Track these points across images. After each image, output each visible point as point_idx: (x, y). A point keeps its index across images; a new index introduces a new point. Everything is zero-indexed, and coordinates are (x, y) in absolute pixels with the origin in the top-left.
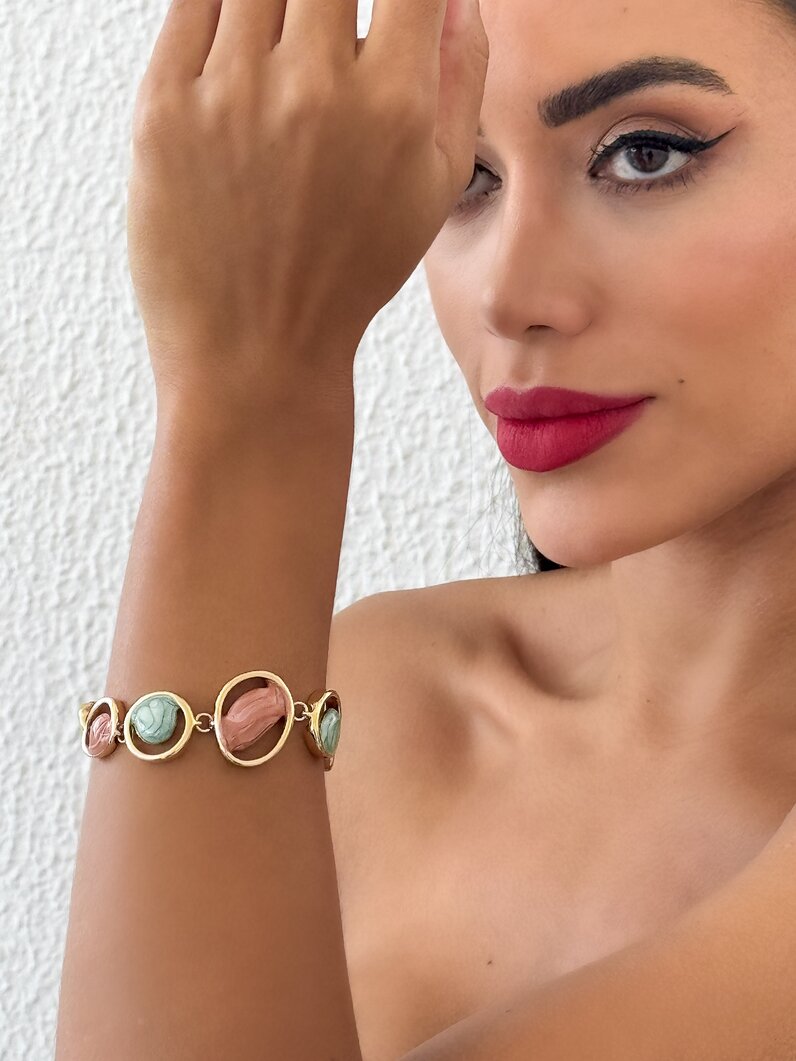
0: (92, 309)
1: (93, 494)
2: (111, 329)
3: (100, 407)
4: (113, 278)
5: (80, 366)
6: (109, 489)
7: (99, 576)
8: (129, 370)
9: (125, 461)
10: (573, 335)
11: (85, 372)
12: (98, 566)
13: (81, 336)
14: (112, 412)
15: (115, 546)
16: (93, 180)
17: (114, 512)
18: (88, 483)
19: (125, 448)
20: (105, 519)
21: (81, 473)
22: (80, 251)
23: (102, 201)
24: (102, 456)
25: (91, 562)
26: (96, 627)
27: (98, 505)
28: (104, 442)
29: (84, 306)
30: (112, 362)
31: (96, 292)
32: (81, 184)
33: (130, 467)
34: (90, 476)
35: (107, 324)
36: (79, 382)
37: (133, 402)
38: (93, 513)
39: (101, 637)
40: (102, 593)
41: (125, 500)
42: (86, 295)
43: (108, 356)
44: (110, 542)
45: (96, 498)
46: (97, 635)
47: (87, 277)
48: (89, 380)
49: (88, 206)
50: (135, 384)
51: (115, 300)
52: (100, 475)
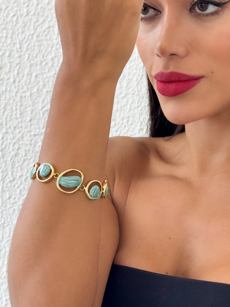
0: (7, 46)
1: (5, 100)
2: (13, 52)
3: (9, 75)
4: (14, 37)
5: (3, 62)
6: (10, 99)
7: (6, 124)
8: (17, 64)
9: (15, 91)
10: (182, 58)
11: (5, 64)
12: (6, 121)
13: (4, 54)
14: (12, 76)
15: (11, 115)
16: (9, 8)
17: (11, 105)
18: (4, 97)
19: (15, 87)
20: (9, 108)
21: (2, 94)
22: (4, 29)
23: (12, 15)
24: (8, 89)
25: (4, 120)
26: (5, 139)
27: (7, 103)
28: (9, 85)
29: (5, 45)
30: (13, 62)
31: (9, 41)
32: (6, 9)
33: (16, 93)
34: (5, 95)
35: (12, 51)
36: (3, 67)
37: (18, 74)
38: (5, 105)
39: (6, 142)
40: (7, 129)
41: (15, 102)
42: (6, 42)
43: (11, 60)
44: (10, 114)
45: (6, 101)
46: (5, 141)
47: (6, 37)
48: (6, 67)
49: (7, 16)
50: (19, 69)
51: (14, 44)
52: (8, 94)
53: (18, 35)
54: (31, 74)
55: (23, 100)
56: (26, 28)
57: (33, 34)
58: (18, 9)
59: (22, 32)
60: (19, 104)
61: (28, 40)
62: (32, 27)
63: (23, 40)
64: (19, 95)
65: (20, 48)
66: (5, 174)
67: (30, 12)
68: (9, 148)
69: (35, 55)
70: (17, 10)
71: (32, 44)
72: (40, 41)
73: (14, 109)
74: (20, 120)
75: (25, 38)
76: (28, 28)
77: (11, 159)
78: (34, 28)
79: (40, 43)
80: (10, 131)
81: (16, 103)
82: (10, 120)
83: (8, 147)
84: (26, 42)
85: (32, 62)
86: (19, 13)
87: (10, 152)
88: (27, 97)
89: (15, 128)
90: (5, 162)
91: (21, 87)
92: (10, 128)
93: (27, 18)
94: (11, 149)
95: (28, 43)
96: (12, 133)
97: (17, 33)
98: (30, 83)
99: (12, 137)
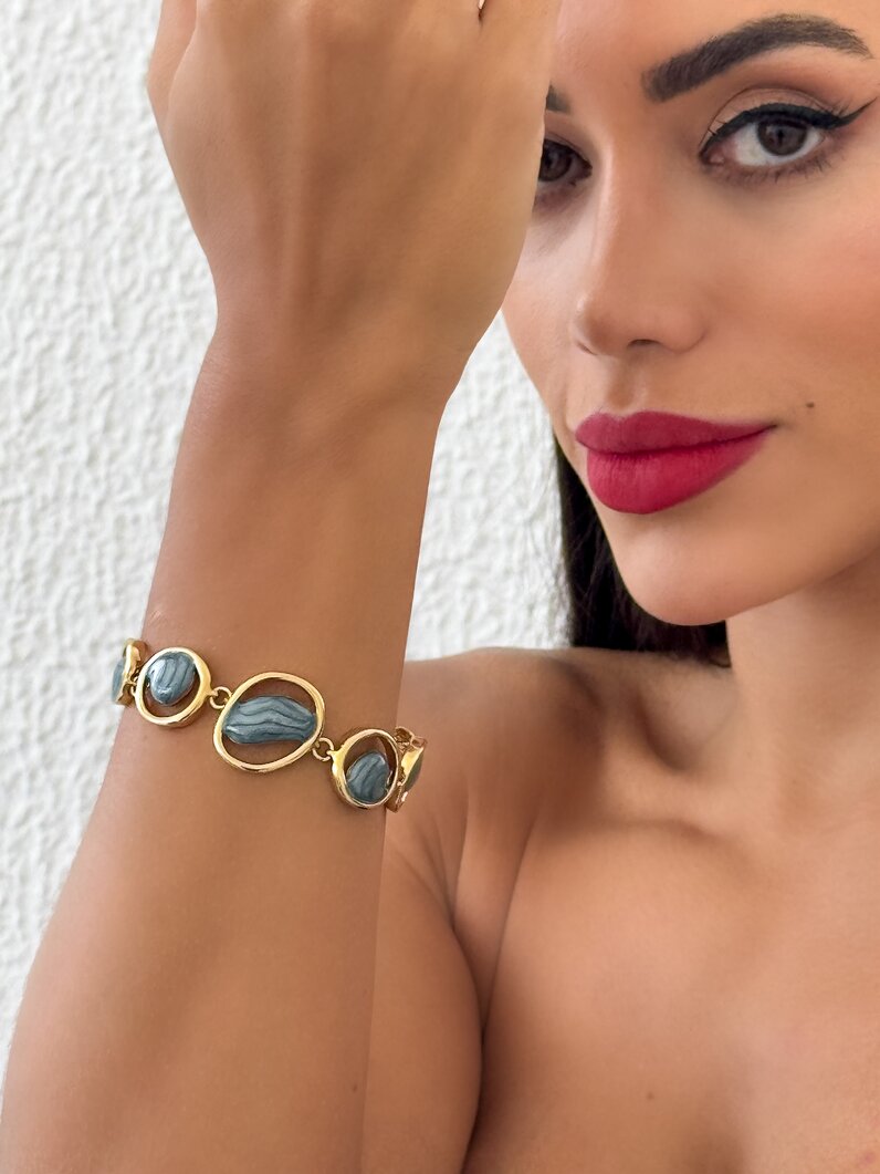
0: (64, 317)
1: (56, 534)
2: (86, 342)
3: (69, 432)
5: (47, 382)
6: (74, 530)
7: (60, 631)
8: (105, 390)
9: (95, 497)
10: (682, 351)
11: (53, 391)
12: (59, 620)
13: (50, 347)
14: (82, 439)
15: (79, 597)
16: (70, 166)
17: (79, 556)
18: (51, 520)
19: (96, 481)
20: (69, 564)
21: (44, 508)
22: (52, 247)
23: (81, 190)
24: (69, 490)
25: (50, 615)
26: (55, 689)
27: (63, 546)
28: (71, 473)
29: (55, 312)
30: (85, 380)
31: (70, 296)
32: (56, 170)
33: (100, 504)
34: (53, 514)
35: (81, 336)
37: (107, 428)
39: (58, 702)
40: (62, 651)
41: (93, 543)
42: (57, 300)
43: (80, 373)
44: (74, 591)
45: (61, 538)
46: (53, 701)
47: (60, 279)
48: (58, 400)
49: (64, 195)
50: (111, 408)
51: (91, 308)
52: (66, 512)
53: (107, 271)
54: (160, 431)
55: (129, 533)
56: (140, 244)
57: (169, 268)
58: (107, 168)
59: (125, 261)
60: (111, 549)
61: (148, 289)
62: (163, 239)
63: (125, 293)
64: (110, 515)
65: (116, 324)
66: (53, 833)
67: (155, 180)
68: (71, 727)
69: (174, 352)
70: (100, 175)
71: (164, 309)
72: (194, 296)
73: (92, 568)
74: (114, 614)
75: (134, 283)
76: (148, 246)
77: (80, 773)
78: (171, 242)
79: (193, 305)
80: (73, 659)
81: (101, 546)
82: (76, 616)
83: (66, 722)
84: (139, 300)
85: (163, 380)
86: (108, 185)
87: (74, 746)
88: (143, 522)
89: (94, 646)
90: (57, 784)
91: (117, 482)
92: (74, 646)
93: (141, 205)
94: (79, 731)
95: (148, 302)
96: (84, 668)
97: (101, 266)
98: (154, 463)
99: (82, 683)
